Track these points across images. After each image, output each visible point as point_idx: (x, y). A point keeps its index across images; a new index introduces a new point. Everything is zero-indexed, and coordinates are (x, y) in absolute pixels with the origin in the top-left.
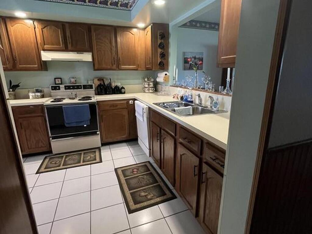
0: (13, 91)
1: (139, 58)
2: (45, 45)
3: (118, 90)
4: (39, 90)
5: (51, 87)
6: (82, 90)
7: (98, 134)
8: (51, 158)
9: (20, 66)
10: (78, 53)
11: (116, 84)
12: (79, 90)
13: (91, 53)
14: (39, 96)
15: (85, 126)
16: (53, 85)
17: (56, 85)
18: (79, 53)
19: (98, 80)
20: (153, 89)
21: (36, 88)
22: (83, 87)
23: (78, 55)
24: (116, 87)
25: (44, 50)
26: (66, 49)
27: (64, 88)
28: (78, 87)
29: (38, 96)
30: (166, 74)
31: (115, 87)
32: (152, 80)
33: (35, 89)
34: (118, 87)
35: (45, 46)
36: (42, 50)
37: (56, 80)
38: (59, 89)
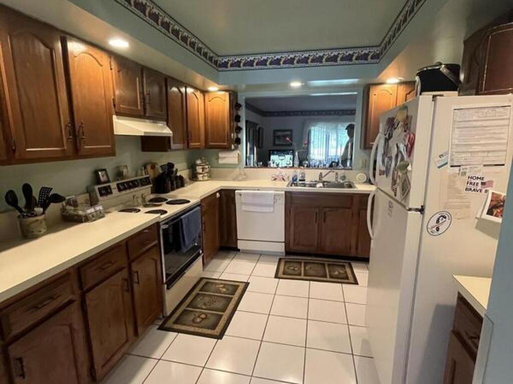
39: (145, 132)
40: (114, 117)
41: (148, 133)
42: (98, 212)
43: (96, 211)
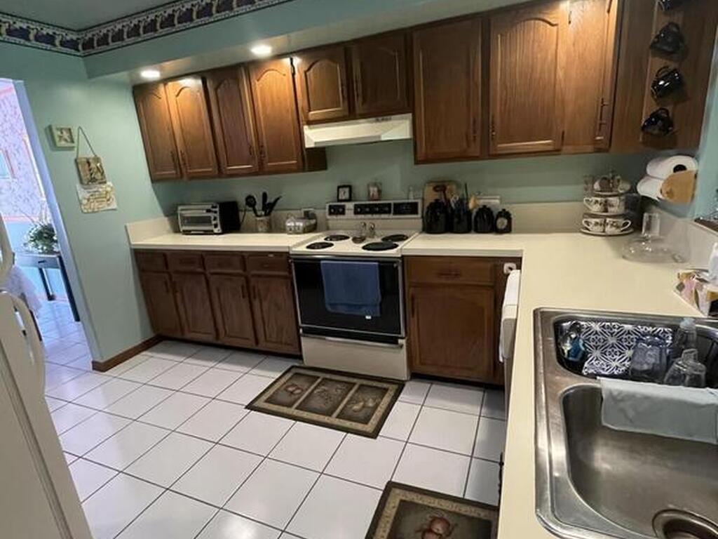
0: (266, 215)
1: (570, 108)
2: (310, 111)
3: (489, 222)
4: (310, 213)
5: (327, 207)
6: (391, 216)
7: (401, 346)
8: (297, 374)
9: (269, 164)
10: (378, 121)
11: (481, 202)
12: (383, 216)
13: (410, 115)
14: (301, 228)
15: (368, 317)
16: (332, 202)
17: (339, 204)
18: (380, 118)
19: (435, 189)
20: (621, 221)
21: (306, 210)
22: (394, 210)
23: (378, 124)
24: (485, 211)
25: (310, 123)
26: (350, 115)
27: (352, 212)
28: (383, 209)
29: (299, 229)
30: (680, 168)
31: (480, 209)
32: (624, 187)
33: (303, 210)
34: (489, 209)
35: (312, 113)
36: (305, 123)
37: (340, 190)
38: (343, 213)
39: (316, 143)
40: (306, 127)
41: (318, 143)
42: (297, 228)
43: (295, 226)
